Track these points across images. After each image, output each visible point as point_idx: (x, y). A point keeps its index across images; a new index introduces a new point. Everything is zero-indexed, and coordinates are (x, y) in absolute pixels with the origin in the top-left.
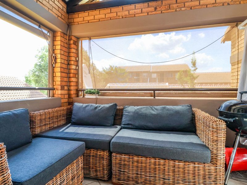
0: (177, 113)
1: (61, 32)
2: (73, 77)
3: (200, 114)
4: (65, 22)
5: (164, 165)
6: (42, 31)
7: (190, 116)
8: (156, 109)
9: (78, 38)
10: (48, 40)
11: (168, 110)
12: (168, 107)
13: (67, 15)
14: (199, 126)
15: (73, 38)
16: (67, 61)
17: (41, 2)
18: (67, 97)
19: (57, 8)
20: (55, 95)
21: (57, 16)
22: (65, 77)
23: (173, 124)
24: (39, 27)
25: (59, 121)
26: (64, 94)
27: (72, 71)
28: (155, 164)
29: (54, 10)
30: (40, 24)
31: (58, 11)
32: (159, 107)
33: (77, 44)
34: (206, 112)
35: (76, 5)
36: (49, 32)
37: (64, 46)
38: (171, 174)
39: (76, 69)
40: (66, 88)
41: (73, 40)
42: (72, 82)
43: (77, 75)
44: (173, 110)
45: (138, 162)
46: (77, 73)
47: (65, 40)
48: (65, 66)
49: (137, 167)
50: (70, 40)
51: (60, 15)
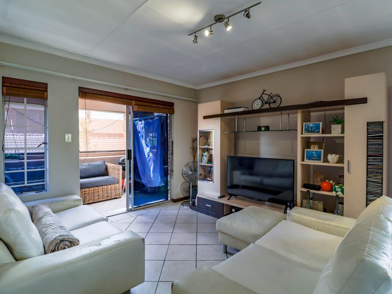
0: (98, 166)
3: (110, 165)
5: (98, 189)
7: (105, 167)
8: (84, 165)
11: (92, 165)
12: (92, 163)
14: (110, 171)
23: (97, 173)
28: (94, 190)
32: (86, 164)
34: (112, 163)
38: (101, 192)
44: (95, 165)
45: (85, 191)
49: (85, 194)
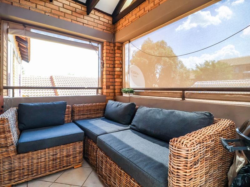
1: (106, 42)
2: (117, 78)
4: (111, 33)
6: (92, 45)
9: (122, 43)
10: (97, 50)
13: (113, 26)
15: (117, 44)
16: (112, 64)
17: (87, 23)
18: (113, 95)
19: (102, 23)
20: (103, 93)
21: (102, 30)
22: (111, 78)
24: (90, 42)
25: (97, 113)
26: (110, 93)
27: (116, 73)
29: (99, 26)
30: (90, 40)
31: (103, 25)
33: (121, 49)
35: (117, 15)
36: (98, 44)
37: (110, 53)
39: (120, 71)
40: (111, 87)
41: (117, 46)
42: (117, 82)
43: (121, 76)
46: (121, 74)
47: (111, 47)
48: (110, 69)
50: (114, 47)
51: (105, 28)
